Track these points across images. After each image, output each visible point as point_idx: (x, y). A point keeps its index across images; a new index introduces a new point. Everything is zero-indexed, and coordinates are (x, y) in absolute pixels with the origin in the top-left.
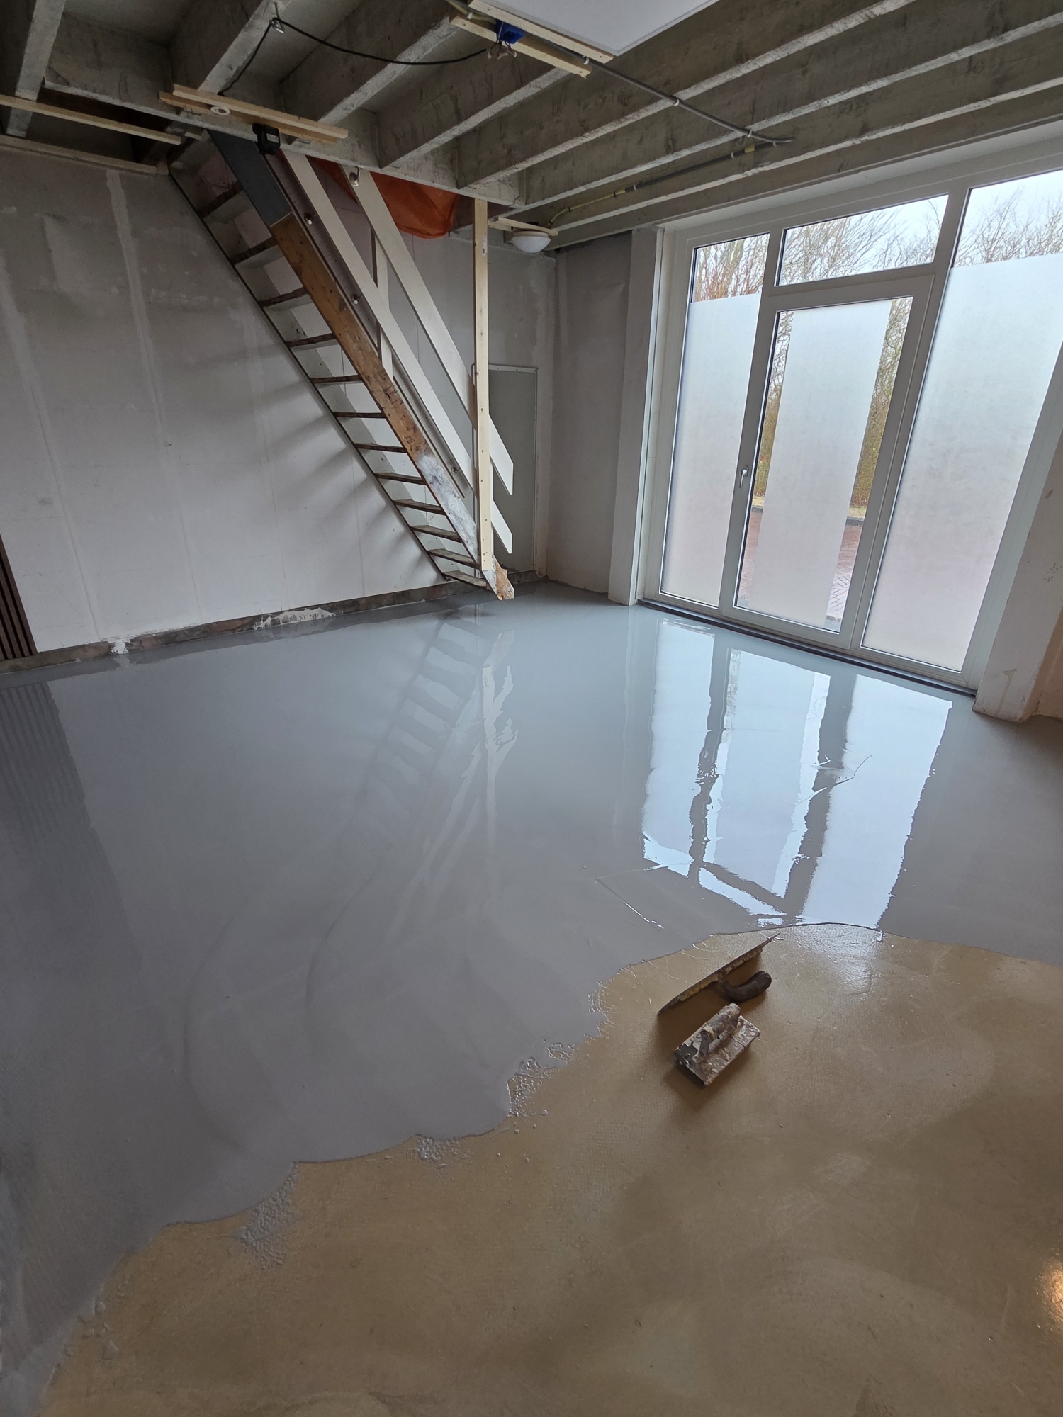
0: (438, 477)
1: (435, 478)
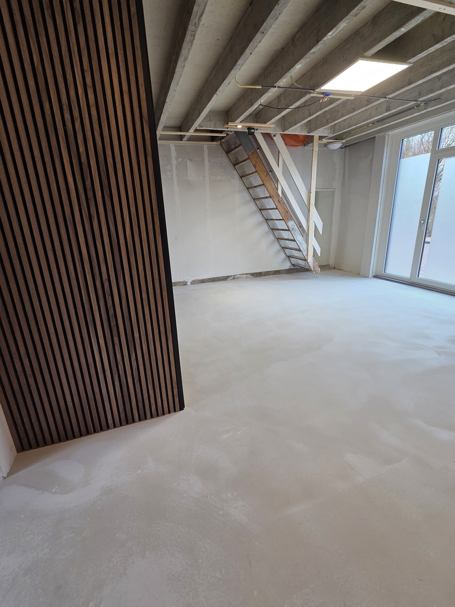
0: (294, 228)
1: (293, 229)
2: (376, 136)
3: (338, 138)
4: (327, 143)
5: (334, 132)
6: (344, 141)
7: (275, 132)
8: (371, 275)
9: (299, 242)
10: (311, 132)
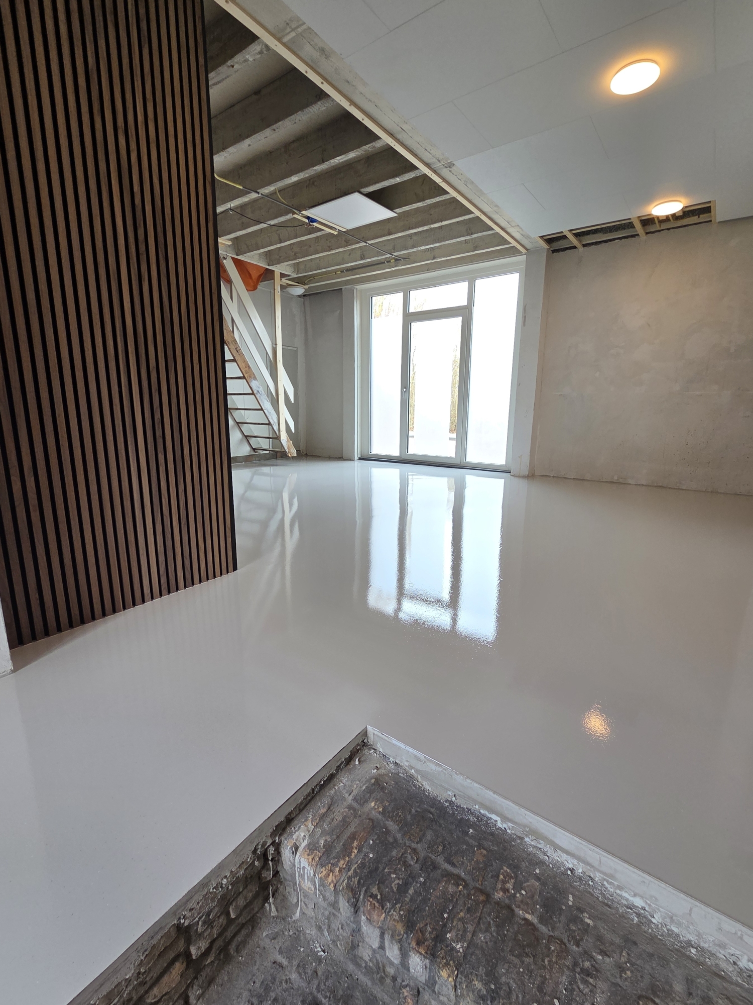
1: (258, 391)
2: (343, 287)
3: (300, 281)
4: (286, 285)
5: (298, 272)
6: (306, 287)
7: (225, 253)
8: (356, 458)
9: (268, 411)
10: (273, 265)
